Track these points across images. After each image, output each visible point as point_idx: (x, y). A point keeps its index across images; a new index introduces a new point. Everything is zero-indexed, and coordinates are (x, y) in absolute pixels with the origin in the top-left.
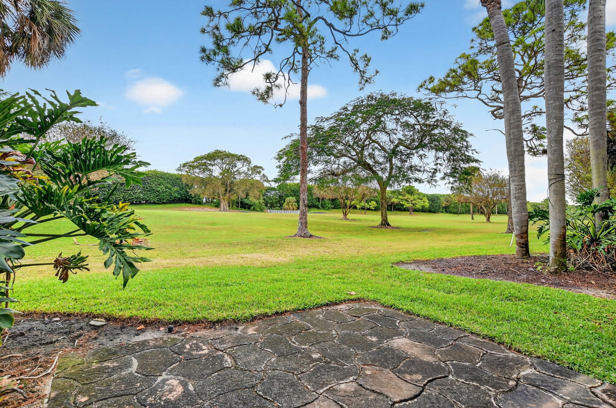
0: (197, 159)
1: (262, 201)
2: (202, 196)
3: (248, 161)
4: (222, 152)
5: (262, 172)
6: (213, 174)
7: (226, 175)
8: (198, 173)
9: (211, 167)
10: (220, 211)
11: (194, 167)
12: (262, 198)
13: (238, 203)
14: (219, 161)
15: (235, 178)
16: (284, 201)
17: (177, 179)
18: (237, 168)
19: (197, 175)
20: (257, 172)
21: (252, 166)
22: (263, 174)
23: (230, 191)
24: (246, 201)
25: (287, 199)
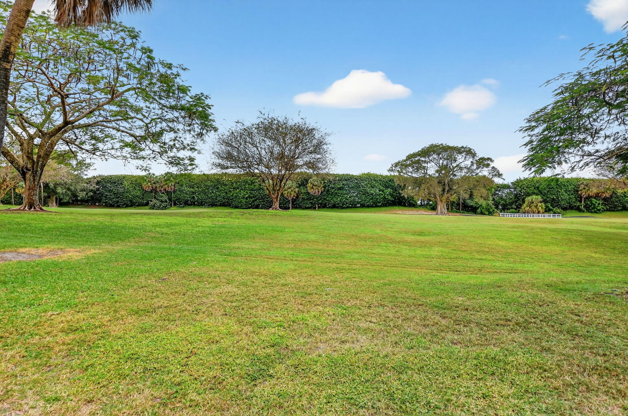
0: (409, 157)
1: (491, 202)
2: (416, 198)
3: (471, 153)
4: (439, 146)
5: (492, 165)
6: (428, 171)
7: (443, 172)
8: (411, 173)
9: (426, 165)
10: (437, 214)
11: (407, 166)
12: (491, 198)
13: (458, 204)
14: (435, 156)
15: (455, 175)
16: (524, 202)
17: (390, 181)
18: (457, 163)
19: (410, 174)
20: (484, 165)
21: (477, 159)
22: (493, 168)
23: (448, 191)
24: (470, 203)
25: (528, 199)
